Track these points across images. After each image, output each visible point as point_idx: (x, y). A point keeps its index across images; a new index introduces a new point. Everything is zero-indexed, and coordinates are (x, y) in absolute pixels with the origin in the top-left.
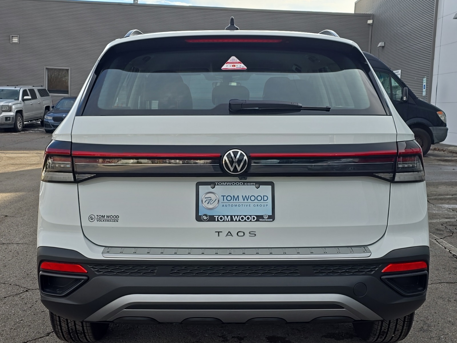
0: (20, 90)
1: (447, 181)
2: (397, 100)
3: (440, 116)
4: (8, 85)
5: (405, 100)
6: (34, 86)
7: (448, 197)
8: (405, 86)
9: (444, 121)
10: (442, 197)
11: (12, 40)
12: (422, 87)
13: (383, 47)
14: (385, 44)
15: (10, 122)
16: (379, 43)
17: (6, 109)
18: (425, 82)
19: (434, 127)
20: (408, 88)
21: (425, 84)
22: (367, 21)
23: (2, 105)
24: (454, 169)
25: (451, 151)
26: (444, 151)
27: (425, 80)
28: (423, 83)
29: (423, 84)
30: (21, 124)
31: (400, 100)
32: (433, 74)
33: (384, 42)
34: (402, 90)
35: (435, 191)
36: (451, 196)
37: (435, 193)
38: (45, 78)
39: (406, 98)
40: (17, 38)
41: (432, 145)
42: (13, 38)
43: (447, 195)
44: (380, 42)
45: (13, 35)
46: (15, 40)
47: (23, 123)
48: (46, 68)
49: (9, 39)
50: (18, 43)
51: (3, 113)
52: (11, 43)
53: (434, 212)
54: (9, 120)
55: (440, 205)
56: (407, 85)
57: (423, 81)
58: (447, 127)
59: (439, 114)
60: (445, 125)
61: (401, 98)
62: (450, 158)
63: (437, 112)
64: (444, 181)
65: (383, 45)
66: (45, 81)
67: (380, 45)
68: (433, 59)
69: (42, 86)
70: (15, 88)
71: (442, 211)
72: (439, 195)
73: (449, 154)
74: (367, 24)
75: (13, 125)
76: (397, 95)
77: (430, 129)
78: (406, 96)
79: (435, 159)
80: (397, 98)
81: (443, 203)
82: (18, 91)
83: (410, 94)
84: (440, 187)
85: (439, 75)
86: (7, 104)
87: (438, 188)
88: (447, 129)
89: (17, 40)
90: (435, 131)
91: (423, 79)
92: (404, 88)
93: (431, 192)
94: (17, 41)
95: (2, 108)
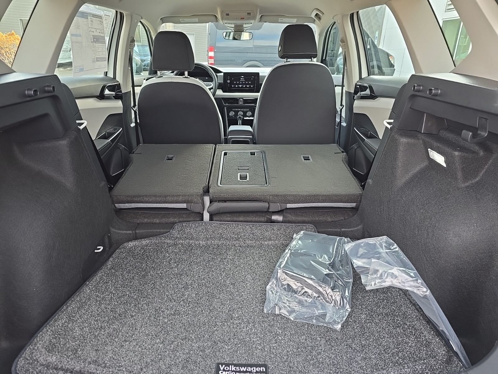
3: (391, 60)
5: (369, 48)
8: (369, 37)
9: (393, 64)
12: (375, 39)
29: (375, 36)
32: (383, 29)
59: (390, 58)
83: (373, 43)
85: (386, 29)
92: (368, 39)
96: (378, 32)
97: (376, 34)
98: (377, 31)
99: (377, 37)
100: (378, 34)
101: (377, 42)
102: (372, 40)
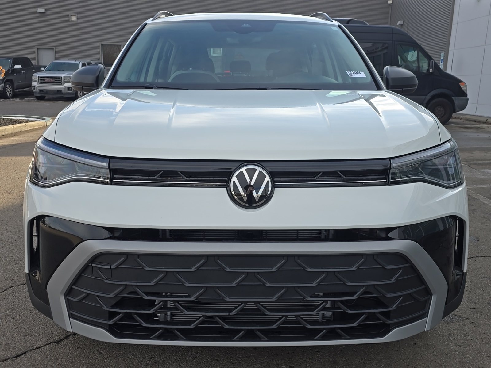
0: (79, 63)
1: (478, 147)
2: (423, 72)
3: (462, 87)
4: (69, 59)
5: (431, 72)
6: (91, 60)
7: (487, 162)
8: (432, 59)
9: (465, 92)
10: (481, 162)
11: (71, 19)
12: (439, 61)
13: (402, 25)
14: (403, 22)
15: (72, 91)
16: (398, 22)
17: (68, 80)
18: (442, 57)
19: (456, 97)
20: (434, 61)
21: (442, 58)
22: (387, 1)
23: (65, 77)
24: (478, 136)
25: (467, 119)
26: (461, 119)
27: (442, 54)
28: (440, 57)
29: (440, 59)
30: (81, 93)
31: (425, 72)
32: (449, 50)
33: (403, 21)
34: (428, 63)
35: (472, 157)
36: (489, 162)
37: (472, 158)
38: (100, 53)
39: (432, 70)
40: (75, 16)
41: (453, 114)
42: (72, 16)
43: (485, 160)
44: (399, 20)
45: (72, 14)
46: (74, 19)
47: (83, 93)
48: (101, 44)
49: (69, 17)
50: (76, 21)
51: (65, 83)
52: (70, 21)
53: (481, 177)
54: (71, 90)
55: (483, 170)
56: (433, 59)
57: (440, 55)
58: (468, 97)
59: (461, 85)
60: (466, 95)
61: (427, 70)
62: (469, 126)
63: (460, 84)
64: (475, 147)
65: (402, 23)
66: (101, 55)
67: (399, 23)
68: (450, 35)
69: (98, 60)
70: (75, 61)
71: (488, 176)
72: (477, 160)
73: (466, 121)
74: (387, 4)
75: (75, 94)
76: (424, 67)
77: (452, 99)
78: (432, 68)
79: (456, 126)
80: (423, 70)
81: (484, 169)
82: (78, 64)
83: (436, 67)
84: (474, 153)
85: (455, 50)
86: (69, 76)
87: (472, 153)
88: (468, 99)
89: (75, 18)
90: (457, 100)
91: (441, 54)
92: (430, 61)
93: (468, 157)
94: (75, 20)
95: (64, 80)
96: (443, 54)
97: (441, 56)
98: (442, 52)
99: (442, 60)
100: (443, 56)
101: (442, 66)
102: (435, 63)
